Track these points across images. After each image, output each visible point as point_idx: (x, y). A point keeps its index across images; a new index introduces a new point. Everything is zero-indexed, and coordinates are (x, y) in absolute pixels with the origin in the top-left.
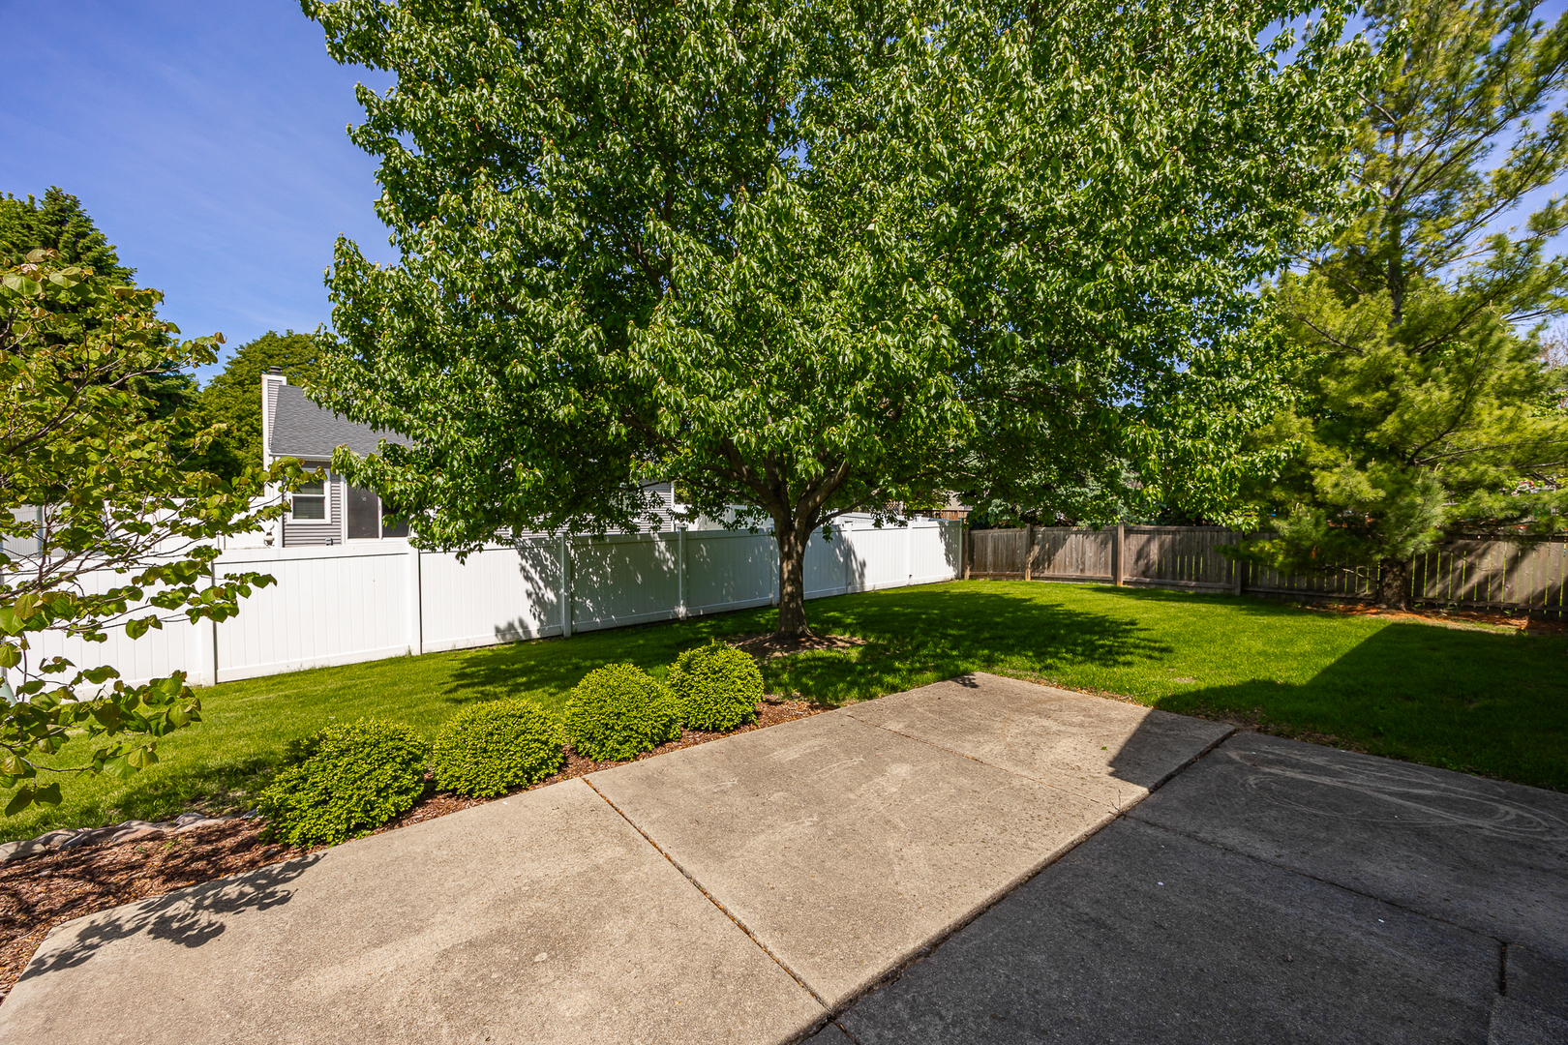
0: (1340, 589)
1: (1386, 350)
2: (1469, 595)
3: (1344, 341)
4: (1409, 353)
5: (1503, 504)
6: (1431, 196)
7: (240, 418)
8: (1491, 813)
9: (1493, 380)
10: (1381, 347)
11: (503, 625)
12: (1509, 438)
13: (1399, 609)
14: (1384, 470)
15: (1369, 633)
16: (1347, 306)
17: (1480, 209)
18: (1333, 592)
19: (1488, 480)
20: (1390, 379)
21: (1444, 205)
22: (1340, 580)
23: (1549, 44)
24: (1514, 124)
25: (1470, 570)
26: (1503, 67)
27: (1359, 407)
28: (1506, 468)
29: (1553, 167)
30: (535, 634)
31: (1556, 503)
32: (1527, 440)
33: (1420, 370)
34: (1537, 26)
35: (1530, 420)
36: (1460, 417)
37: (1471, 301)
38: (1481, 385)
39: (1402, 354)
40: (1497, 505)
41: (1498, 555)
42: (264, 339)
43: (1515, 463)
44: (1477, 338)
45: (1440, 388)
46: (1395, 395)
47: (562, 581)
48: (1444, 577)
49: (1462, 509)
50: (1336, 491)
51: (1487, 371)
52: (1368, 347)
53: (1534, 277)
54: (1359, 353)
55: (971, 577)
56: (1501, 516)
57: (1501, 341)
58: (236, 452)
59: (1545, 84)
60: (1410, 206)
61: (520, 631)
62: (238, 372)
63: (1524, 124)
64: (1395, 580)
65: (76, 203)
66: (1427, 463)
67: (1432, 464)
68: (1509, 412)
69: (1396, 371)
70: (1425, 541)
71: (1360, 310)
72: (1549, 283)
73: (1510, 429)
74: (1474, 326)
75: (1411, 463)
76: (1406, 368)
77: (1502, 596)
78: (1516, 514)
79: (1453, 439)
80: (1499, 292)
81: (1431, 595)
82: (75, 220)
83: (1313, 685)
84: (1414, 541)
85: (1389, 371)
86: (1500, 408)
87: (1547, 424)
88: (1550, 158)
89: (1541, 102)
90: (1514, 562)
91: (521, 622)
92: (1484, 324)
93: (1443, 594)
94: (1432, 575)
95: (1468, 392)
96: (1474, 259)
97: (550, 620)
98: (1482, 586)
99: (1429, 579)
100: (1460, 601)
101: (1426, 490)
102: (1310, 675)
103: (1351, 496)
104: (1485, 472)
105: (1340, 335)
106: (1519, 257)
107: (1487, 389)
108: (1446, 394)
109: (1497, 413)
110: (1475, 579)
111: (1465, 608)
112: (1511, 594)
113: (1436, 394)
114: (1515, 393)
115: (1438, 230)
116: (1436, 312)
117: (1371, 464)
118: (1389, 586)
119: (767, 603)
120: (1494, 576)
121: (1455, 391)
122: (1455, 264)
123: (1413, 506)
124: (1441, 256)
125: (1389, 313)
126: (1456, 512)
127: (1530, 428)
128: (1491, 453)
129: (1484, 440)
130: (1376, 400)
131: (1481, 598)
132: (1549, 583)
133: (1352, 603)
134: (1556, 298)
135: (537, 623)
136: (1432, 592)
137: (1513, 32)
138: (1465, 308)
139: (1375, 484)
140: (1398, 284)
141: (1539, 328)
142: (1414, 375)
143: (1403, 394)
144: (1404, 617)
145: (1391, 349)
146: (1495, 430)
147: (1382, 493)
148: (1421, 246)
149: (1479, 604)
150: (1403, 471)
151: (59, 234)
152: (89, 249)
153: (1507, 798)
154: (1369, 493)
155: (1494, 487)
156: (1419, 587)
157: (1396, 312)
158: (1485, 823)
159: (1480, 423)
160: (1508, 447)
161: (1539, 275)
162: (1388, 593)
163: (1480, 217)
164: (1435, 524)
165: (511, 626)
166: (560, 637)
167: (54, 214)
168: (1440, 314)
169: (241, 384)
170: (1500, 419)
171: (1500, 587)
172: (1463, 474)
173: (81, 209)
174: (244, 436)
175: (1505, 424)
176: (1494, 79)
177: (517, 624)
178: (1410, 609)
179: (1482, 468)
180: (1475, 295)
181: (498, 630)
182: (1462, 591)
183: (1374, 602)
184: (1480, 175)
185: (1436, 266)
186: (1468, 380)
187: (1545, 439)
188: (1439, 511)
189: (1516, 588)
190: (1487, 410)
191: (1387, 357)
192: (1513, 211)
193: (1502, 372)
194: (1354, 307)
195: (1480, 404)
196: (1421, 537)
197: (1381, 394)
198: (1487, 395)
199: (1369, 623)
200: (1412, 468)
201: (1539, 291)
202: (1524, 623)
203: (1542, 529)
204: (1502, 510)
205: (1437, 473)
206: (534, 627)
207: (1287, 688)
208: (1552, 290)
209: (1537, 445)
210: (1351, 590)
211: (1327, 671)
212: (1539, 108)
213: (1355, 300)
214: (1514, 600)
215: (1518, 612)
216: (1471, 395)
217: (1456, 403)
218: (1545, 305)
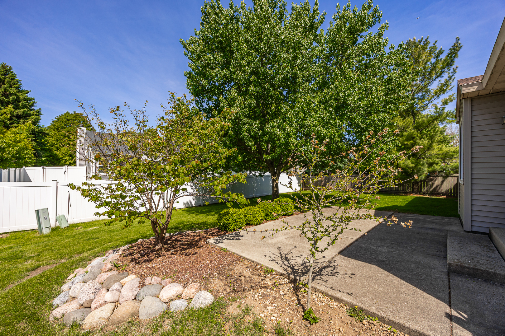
0: (403, 190)
1: (412, 131)
2: (433, 191)
3: (402, 128)
4: (417, 131)
5: (440, 168)
6: (420, 94)
7: (57, 141)
8: (444, 220)
9: (437, 139)
10: (411, 130)
11: (185, 202)
12: (440, 152)
13: (417, 194)
14: (414, 160)
15: (413, 198)
16: (403, 120)
17: (431, 98)
18: (401, 191)
19: (436, 162)
20: (414, 138)
21: (423, 96)
22: (403, 188)
23: (443, 63)
24: (438, 80)
25: (433, 184)
26: (435, 67)
27: (407, 144)
28: (440, 159)
29: (446, 90)
30: (194, 205)
31: (450, 168)
32: (444, 153)
33: (420, 136)
34: (441, 59)
35: (444, 148)
36: (430, 147)
37: (430, 120)
38: (434, 140)
39: (416, 132)
40: (438, 168)
41: (439, 180)
42: (65, 114)
43: (441, 158)
44: (433, 129)
45: (425, 140)
46: (415, 141)
47: (201, 190)
48: (427, 186)
49: (431, 169)
50: (404, 164)
51: (435, 137)
52: (408, 130)
53: (443, 116)
54: (406, 131)
55: (305, 190)
56: (439, 171)
57: (438, 130)
58: (56, 152)
59: (443, 72)
60: (416, 96)
61: (190, 204)
62: (56, 125)
63: (440, 81)
64: (416, 187)
65: (11, 68)
66: (422, 158)
67: (424, 158)
68: (440, 146)
69: (415, 136)
70: (423, 177)
71: (406, 121)
72: (447, 117)
73: (440, 150)
74: (432, 127)
75: (419, 158)
76: (417, 135)
77: (440, 191)
78: (442, 170)
79: (428, 153)
80: (436, 118)
81: (424, 191)
82: (11, 74)
83: (405, 206)
84: (421, 177)
85: (413, 136)
86: (438, 145)
87: (448, 149)
88: (445, 88)
89: (443, 75)
90: (442, 182)
91: (190, 201)
92: (434, 126)
93: (427, 191)
94: (424, 186)
95: (431, 142)
96: (430, 109)
97: (197, 202)
98: (435, 188)
99: (423, 187)
100: (431, 192)
101: (423, 164)
102: (404, 205)
103: (407, 166)
104: (435, 161)
105: (402, 127)
106: (440, 111)
107: (435, 141)
108: (427, 142)
109: (438, 146)
110: (434, 186)
111: (432, 193)
112: (442, 190)
113: (424, 142)
114: (441, 142)
115: (422, 103)
116: (423, 122)
117: (411, 158)
118: (415, 188)
119: (253, 197)
120: (438, 186)
121: (429, 141)
122: (426, 110)
123: (420, 168)
124: (424, 108)
125: (412, 122)
126: (429, 170)
127: (444, 150)
128: (436, 156)
129: (435, 153)
130: (411, 143)
131: (435, 191)
132: (450, 187)
133: (406, 193)
134: (448, 120)
135: (194, 202)
136: (424, 190)
137: (436, 59)
138: (429, 122)
139: (412, 163)
140: (414, 115)
141: (445, 126)
142: (419, 137)
143: (417, 141)
144: (419, 196)
145: (414, 131)
146: (437, 150)
147: (414, 165)
148: (419, 106)
149: (435, 192)
150: (417, 160)
151: (5, 78)
152: (15, 84)
153: (446, 218)
154: (411, 165)
155: (437, 164)
156: (421, 189)
157: (414, 122)
158: (443, 221)
159: (434, 149)
160: (440, 154)
161: (444, 115)
162: (415, 190)
163: (431, 100)
164: (425, 172)
165: (187, 202)
166: (200, 206)
167: (3, 72)
168: (424, 123)
169: (57, 129)
170: (438, 148)
171: (439, 189)
172: (431, 161)
173: (13, 70)
174: (59, 146)
175: (439, 149)
176: (433, 70)
177: (189, 202)
178: (420, 194)
179: (435, 159)
180: (431, 119)
181: (184, 204)
182: (431, 190)
183: (412, 192)
184: (430, 89)
185: (422, 111)
186: (431, 138)
187: (447, 153)
188: (426, 170)
189: (443, 189)
190: (435, 146)
191: (413, 133)
192: (438, 100)
193: (438, 137)
194: (405, 120)
195: (434, 145)
196: (422, 176)
197: (412, 141)
198: (435, 142)
199: (411, 197)
200: (419, 159)
201: (445, 118)
202: (445, 197)
203: (448, 174)
204: (439, 169)
205: (425, 160)
206: (193, 203)
207: (401, 206)
208: (447, 118)
209: (446, 154)
210: (405, 190)
211: (407, 204)
212: (442, 77)
213: (405, 119)
214: (443, 192)
215: (444, 195)
216: (432, 142)
217: (429, 144)
218: (446, 121)
